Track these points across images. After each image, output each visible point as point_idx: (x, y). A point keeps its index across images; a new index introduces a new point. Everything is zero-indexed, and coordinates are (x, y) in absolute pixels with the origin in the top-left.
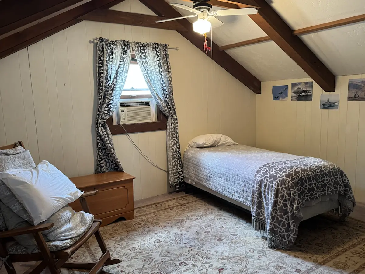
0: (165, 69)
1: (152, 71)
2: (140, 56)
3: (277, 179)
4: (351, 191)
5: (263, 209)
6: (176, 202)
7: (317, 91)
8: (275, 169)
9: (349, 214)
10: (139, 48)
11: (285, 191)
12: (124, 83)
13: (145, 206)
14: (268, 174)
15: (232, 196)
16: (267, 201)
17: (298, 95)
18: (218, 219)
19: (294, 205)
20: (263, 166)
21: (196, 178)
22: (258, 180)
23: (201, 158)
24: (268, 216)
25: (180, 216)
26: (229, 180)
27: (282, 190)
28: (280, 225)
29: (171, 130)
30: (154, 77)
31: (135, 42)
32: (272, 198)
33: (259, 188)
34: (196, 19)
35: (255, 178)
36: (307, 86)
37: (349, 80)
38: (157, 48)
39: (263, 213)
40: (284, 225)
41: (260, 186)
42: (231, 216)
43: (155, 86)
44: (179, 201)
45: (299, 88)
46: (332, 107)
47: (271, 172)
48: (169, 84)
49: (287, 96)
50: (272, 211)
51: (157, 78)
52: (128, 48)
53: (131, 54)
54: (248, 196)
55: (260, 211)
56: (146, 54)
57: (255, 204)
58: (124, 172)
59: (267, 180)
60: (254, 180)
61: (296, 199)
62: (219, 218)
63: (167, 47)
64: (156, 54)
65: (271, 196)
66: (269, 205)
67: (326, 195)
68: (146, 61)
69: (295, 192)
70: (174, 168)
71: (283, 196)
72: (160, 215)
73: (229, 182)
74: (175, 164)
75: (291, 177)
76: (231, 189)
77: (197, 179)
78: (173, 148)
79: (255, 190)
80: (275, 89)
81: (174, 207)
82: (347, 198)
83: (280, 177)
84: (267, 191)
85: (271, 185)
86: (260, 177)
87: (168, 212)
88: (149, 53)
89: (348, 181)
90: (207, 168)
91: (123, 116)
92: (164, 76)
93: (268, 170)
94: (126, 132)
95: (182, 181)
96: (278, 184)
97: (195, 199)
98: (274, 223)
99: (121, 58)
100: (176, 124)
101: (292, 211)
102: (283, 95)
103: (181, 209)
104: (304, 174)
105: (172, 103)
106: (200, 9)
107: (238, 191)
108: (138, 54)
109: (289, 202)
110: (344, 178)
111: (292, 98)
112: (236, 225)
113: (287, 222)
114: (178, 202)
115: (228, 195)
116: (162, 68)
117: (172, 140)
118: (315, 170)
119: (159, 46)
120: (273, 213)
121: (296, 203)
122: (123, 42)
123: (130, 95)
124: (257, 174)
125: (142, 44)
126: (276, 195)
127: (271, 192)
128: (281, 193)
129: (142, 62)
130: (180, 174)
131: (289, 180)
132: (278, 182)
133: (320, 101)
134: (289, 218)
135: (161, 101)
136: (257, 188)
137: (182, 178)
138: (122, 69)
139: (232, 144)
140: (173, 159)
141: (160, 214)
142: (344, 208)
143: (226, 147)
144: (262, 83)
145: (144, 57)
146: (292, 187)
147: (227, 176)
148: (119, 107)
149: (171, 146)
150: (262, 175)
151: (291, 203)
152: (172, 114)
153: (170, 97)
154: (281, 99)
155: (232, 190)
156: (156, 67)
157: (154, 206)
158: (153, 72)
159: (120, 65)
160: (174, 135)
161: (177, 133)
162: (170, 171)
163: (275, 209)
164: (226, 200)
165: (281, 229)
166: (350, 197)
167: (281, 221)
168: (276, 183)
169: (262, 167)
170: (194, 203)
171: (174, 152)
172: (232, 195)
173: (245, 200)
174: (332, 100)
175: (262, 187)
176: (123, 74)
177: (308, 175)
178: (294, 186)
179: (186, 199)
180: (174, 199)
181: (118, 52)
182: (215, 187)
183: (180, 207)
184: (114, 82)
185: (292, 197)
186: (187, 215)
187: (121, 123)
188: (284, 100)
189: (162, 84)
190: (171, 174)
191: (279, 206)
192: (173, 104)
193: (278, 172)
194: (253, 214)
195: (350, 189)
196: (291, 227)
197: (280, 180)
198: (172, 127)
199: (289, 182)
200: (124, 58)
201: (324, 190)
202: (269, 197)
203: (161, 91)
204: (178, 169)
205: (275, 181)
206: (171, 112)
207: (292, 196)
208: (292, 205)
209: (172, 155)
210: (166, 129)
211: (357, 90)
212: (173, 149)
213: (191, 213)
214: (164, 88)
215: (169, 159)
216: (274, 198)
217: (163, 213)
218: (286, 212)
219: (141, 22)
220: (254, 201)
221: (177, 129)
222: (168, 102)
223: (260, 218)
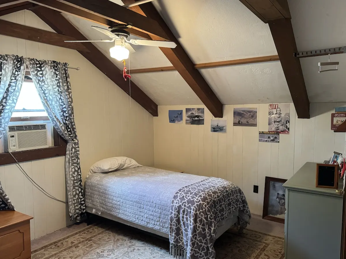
0: (64, 89)
1: (49, 90)
2: (36, 74)
3: (195, 204)
4: (247, 206)
5: (182, 235)
6: (79, 237)
7: (208, 115)
8: (191, 193)
9: (246, 226)
10: (35, 66)
11: (203, 215)
12: (15, 104)
13: (42, 248)
14: (185, 200)
15: (147, 225)
16: (186, 227)
17: (192, 119)
18: (132, 251)
19: (212, 228)
20: (178, 191)
21: (102, 208)
22: (176, 206)
23: (109, 185)
24: (187, 242)
25: (88, 255)
26: (143, 208)
27: (200, 215)
28: (199, 250)
29: (71, 155)
30: (52, 97)
31: (30, 58)
32: (191, 224)
33: (177, 214)
34: (113, 44)
35: (172, 205)
36: (200, 112)
37: (234, 109)
38: (56, 67)
39: (181, 239)
40: (203, 249)
41: (179, 212)
42: (144, 245)
43: (53, 107)
44: (83, 235)
45: (192, 113)
46: (221, 131)
47: (188, 196)
48: (69, 106)
49: (182, 119)
50: (192, 237)
51: (55, 98)
52: (21, 65)
53: (25, 71)
54: (165, 223)
55: (178, 237)
56: (43, 72)
57: (174, 231)
58: (14, 210)
59: (185, 206)
60: (172, 206)
61: (213, 222)
62: (132, 249)
63: (67, 66)
64: (55, 73)
65: (191, 222)
66: (189, 230)
67: (232, 213)
68: (43, 80)
69: (211, 216)
70: (75, 198)
71: (201, 221)
72: (64, 257)
73: (143, 210)
74: (76, 194)
75: (206, 201)
76: (145, 217)
77: (104, 208)
78: (74, 175)
79: (173, 217)
80: (171, 113)
81: (80, 243)
82: (245, 212)
83: (197, 201)
84: (186, 217)
85: (190, 210)
86: (178, 204)
87: (73, 252)
88: (46, 71)
89: (245, 197)
90: (117, 195)
91: (13, 142)
92: (63, 96)
93: (184, 195)
94: (17, 161)
95: (85, 211)
96: (196, 208)
97: (101, 230)
98: (195, 248)
99: (13, 76)
100: (77, 149)
101: (210, 235)
102: (179, 118)
103: (88, 246)
104: (216, 196)
105: (72, 126)
106: (118, 35)
107: (154, 219)
108: (33, 72)
109: (207, 226)
110: (242, 195)
111: (187, 122)
112: (152, 255)
113: (206, 246)
114: (82, 237)
115: (143, 223)
116: (61, 88)
117: (73, 167)
118: (222, 190)
119: (59, 65)
120: (193, 239)
121: (213, 226)
122: (16, 57)
123: (21, 117)
124: (174, 200)
125: (39, 61)
126: (195, 221)
127: (190, 217)
128: (200, 217)
129: (37, 81)
130: (82, 204)
131: (205, 204)
132: (196, 207)
133: (211, 125)
134: (207, 242)
135: (60, 123)
136: (175, 215)
137: (84, 208)
138: (14, 88)
139: (137, 166)
140: (74, 188)
141: (63, 255)
142: (242, 222)
143: (132, 170)
144: (158, 106)
145: (41, 76)
146: (209, 211)
147: (141, 204)
148: (8, 132)
149: (71, 173)
150: (180, 200)
151: (209, 226)
152: (72, 138)
153: (71, 119)
154: (176, 122)
155: (147, 218)
156: (54, 87)
157: (53, 246)
158: (51, 92)
159: (11, 84)
160: (75, 161)
161: (78, 159)
162: (70, 202)
163: (195, 234)
164: (139, 228)
165: (201, 254)
166: (247, 212)
167: (201, 245)
168: (194, 208)
169: (177, 193)
170: (100, 235)
171: (75, 180)
172: (147, 223)
173: (161, 227)
174: (221, 124)
175: (180, 213)
176: (15, 93)
177: (218, 196)
178: (210, 209)
179: (91, 231)
180: (76, 233)
181: (8, 68)
182: (127, 216)
183: (86, 242)
184: (3, 103)
185: (209, 221)
186: (96, 252)
187: (10, 151)
188: (179, 123)
189: (61, 105)
190: (72, 205)
191: (198, 231)
192: (74, 126)
193: (195, 196)
194: (172, 241)
195: (247, 204)
196: (210, 250)
197: (197, 205)
198: (72, 152)
199: (205, 206)
200: (16, 75)
201: (229, 209)
202: (188, 223)
203: (60, 113)
204: (80, 198)
205: (193, 206)
206: (72, 135)
207: (209, 219)
208: (209, 229)
209: (72, 183)
210: (65, 154)
211: (240, 117)
212: (74, 177)
213: (101, 248)
214: (63, 109)
215: (68, 188)
216: (193, 224)
217: (67, 254)
218: (204, 236)
219: (39, 38)
220: (172, 228)
221: (78, 154)
222: (68, 125)
223: (179, 245)
